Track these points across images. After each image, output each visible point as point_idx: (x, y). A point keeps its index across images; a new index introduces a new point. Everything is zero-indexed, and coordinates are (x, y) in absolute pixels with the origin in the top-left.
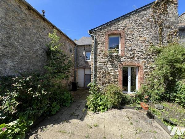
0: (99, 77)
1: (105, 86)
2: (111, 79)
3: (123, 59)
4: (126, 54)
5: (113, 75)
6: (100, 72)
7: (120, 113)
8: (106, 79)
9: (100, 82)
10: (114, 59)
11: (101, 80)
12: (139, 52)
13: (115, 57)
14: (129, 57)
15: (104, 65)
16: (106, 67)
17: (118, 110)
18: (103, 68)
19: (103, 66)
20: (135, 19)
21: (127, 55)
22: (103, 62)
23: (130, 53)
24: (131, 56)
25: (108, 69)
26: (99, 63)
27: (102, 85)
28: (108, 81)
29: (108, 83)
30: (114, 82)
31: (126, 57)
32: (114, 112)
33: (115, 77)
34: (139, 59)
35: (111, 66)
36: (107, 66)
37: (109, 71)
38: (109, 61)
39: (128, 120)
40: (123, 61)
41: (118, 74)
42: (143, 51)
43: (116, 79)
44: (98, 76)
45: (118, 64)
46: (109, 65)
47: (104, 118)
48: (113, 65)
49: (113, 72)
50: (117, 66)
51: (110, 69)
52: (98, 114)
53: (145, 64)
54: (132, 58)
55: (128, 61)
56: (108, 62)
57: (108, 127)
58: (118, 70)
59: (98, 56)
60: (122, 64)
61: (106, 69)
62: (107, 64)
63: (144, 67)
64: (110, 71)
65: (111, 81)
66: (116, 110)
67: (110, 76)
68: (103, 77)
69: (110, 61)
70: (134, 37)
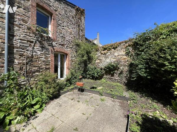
0: (19, 63)
1: (32, 77)
2: (41, 66)
3: (55, 43)
4: (58, 39)
5: (44, 61)
6: (21, 55)
7: (61, 100)
8: (34, 66)
9: (23, 72)
10: (44, 41)
11: (25, 68)
12: (67, 41)
13: (46, 39)
14: (60, 43)
15: (30, 45)
16: (33, 48)
17: (58, 99)
18: (27, 50)
19: (28, 47)
20: (65, 9)
21: (58, 41)
22: (28, 41)
23: (61, 40)
24: (62, 43)
25: (37, 53)
26: (20, 41)
27: (27, 76)
28: (36, 68)
29: (37, 71)
30: (45, 69)
31: (58, 42)
32: (55, 103)
33: (47, 63)
34: (68, 48)
35: (40, 48)
36: (35, 47)
37: (38, 55)
38: (38, 41)
39: (74, 101)
40: (55, 46)
41: (50, 60)
42: (70, 41)
43: (47, 66)
44: (16, 61)
45: (50, 48)
46: (38, 47)
47: (51, 115)
48: (43, 48)
49: (43, 57)
50: (49, 50)
51: (39, 53)
52: (36, 117)
53: (71, 53)
54: (62, 45)
55: (59, 47)
56: (36, 42)
57: (66, 118)
58: (49, 55)
59: (16, 28)
60: (54, 49)
61: (33, 52)
62: (34, 45)
63: (71, 55)
64: (40, 55)
65: (41, 69)
66: (55, 100)
67: (40, 62)
68: (27, 64)
69: (40, 42)
70: (64, 25)
